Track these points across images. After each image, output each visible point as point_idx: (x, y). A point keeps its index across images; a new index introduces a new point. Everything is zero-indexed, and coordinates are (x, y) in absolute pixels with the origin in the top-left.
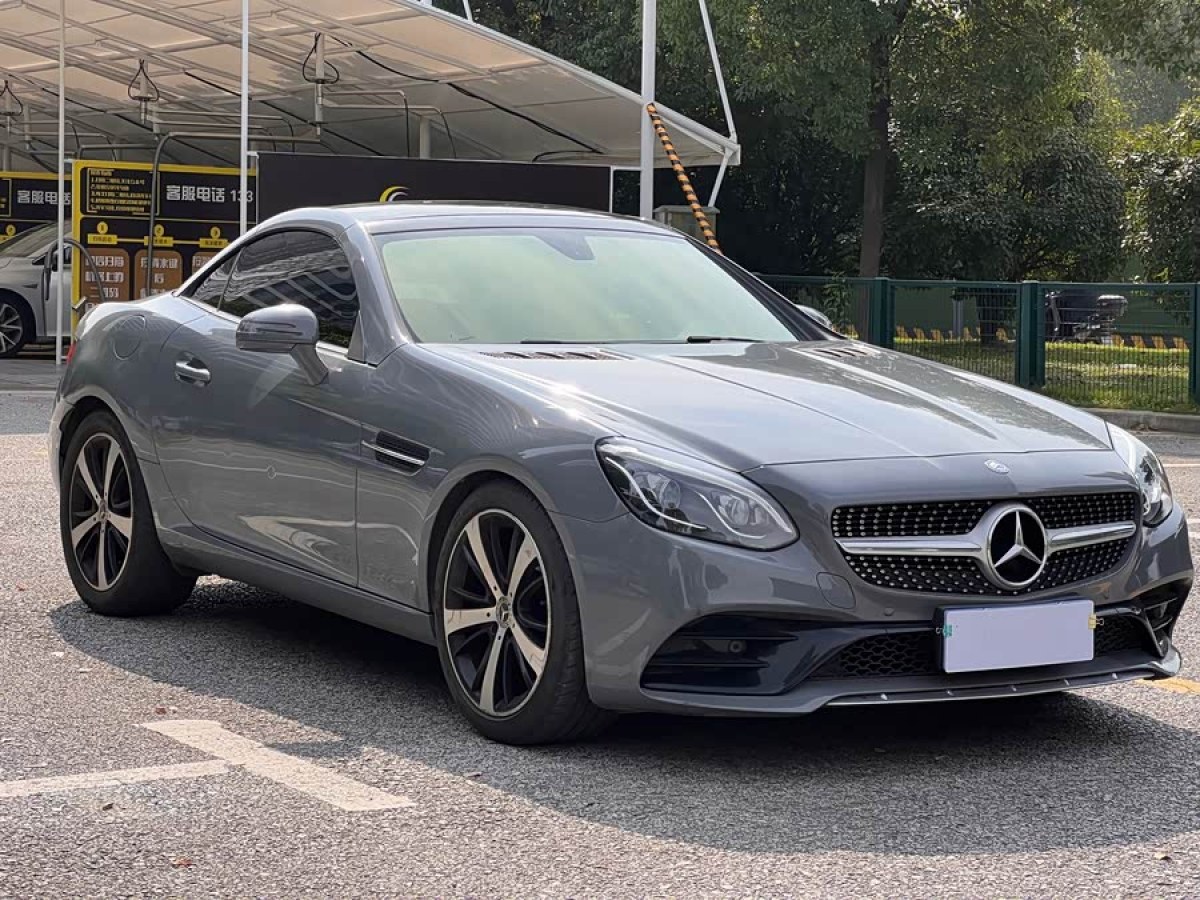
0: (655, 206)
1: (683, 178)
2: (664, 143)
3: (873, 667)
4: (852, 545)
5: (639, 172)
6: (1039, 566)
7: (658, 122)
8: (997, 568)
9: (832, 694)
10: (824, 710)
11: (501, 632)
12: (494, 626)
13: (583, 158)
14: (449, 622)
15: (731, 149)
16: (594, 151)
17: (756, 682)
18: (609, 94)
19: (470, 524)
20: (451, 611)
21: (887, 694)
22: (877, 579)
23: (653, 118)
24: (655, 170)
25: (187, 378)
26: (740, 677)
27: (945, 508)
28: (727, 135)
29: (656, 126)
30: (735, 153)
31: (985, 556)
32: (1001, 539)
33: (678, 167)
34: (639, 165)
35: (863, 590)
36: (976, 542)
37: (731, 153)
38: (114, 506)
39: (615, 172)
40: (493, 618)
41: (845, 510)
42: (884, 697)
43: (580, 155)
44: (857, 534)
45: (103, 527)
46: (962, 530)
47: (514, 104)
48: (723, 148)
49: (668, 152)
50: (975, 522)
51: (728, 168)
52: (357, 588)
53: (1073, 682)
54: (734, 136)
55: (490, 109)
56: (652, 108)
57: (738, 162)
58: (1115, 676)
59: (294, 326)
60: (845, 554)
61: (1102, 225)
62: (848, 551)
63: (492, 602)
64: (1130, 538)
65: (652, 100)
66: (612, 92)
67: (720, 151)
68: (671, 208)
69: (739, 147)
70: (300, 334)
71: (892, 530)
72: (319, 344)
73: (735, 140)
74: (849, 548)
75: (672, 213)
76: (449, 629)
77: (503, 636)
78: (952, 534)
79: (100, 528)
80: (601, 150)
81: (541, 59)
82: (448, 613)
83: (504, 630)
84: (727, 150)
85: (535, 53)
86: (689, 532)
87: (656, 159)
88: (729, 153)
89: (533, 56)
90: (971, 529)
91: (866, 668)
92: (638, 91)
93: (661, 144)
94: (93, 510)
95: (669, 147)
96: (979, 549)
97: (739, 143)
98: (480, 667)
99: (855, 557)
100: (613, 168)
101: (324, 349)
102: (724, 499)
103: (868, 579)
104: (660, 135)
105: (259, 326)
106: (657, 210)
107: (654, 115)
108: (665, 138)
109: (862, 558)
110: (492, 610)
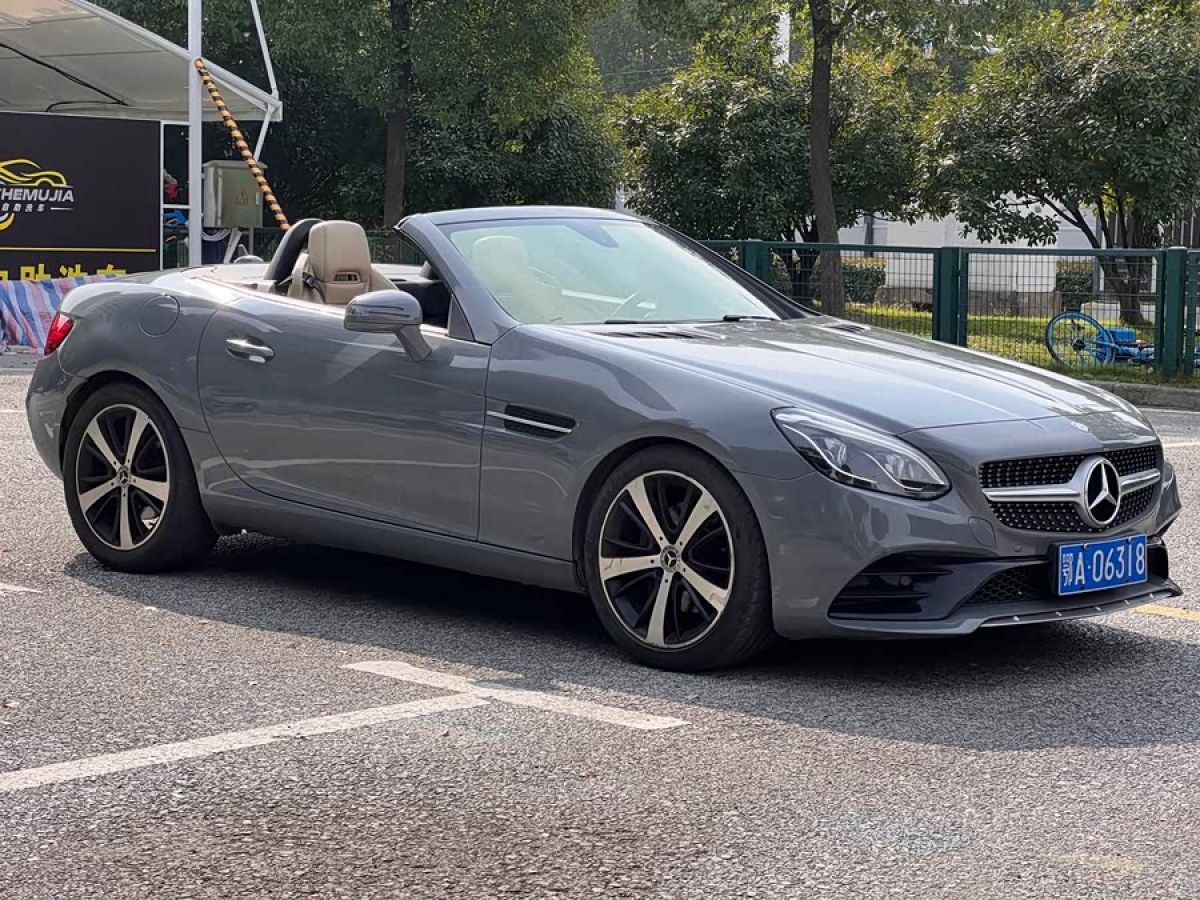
0: (204, 162)
1: (237, 133)
2: (215, 98)
3: (1001, 595)
4: (992, 493)
5: (187, 127)
6: (1115, 507)
7: (206, 78)
8: (1092, 510)
9: (983, 617)
10: (980, 630)
11: (668, 576)
12: (660, 571)
13: (105, 109)
14: (606, 569)
15: (274, 105)
16: (119, 102)
17: (918, 609)
18: (154, 48)
19: (633, 483)
20: (608, 561)
21: (1018, 616)
22: (1010, 521)
23: (201, 74)
24: (204, 124)
25: (242, 354)
26: (907, 606)
27: (1054, 462)
28: (269, 91)
29: (206, 82)
30: (276, 110)
31: (1083, 500)
32: (1094, 487)
33: (231, 123)
34: (187, 120)
35: (1001, 531)
36: (1076, 487)
37: (273, 109)
38: (139, 471)
39: (165, 126)
40: (657, 564)
41: (987, 465)
42: (1016, 618)
43: (101, 106)
44: (995, 485)
45: (125, 491)
46: (1066, 479)
47: (42, 54)
48: (266, 105)
49: (220, 108)
50: (1074, 472)
51: (271, 124)
52: (477, 541)
53: (1133, 601)
54: (275, 93)
55: (17, 57)
56: (199, 64)
57: (279, 118)
58: (1151, 595)
59: (402, 309)
60: (990, 501)
61: (587, 180)
62: (991, 499)
63: (656, 550)
64: (1157, 483)
65: (199, 56)
66: (156, 44)
67: (262, 107)
68: (221, 163)
69: (280, 103)
70: (408, 316)
71: (1010, 481)
72: (423, 327)
73: (277, 97)
74: (992, 496)
75: (223, 167)
76: (605, 575)
77: (670, 580)
78: (1058, 483)
79: (120, 493)
80: (126, 102)
81: (89, 11)
82: (603, 562)
83: (671, 575)
84: (270, 107)
85: (86, 7)
86: (852, 482)
87: (204, 113)
88: (271, 109)
89: (86, 9)
90: (1071, 478)
91: (996, 595)
92: (185, 45)
93: (211, 100)
94: (109, 475)
95: (220, 103)
96: (1077, 495)
97: (280, 99)
98: (645, 608)
99: (994, 504)
100: (163, 123)
101: (428, 331)
102: (891, 458)
103: (1004, 522)
104: (211, 91)
105: (369, 309)
106: (205, 165)
107: (203, 71)
108: (216, 94)
109: (999, 505)
110: (657, 558)
